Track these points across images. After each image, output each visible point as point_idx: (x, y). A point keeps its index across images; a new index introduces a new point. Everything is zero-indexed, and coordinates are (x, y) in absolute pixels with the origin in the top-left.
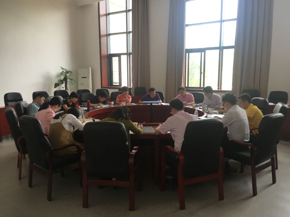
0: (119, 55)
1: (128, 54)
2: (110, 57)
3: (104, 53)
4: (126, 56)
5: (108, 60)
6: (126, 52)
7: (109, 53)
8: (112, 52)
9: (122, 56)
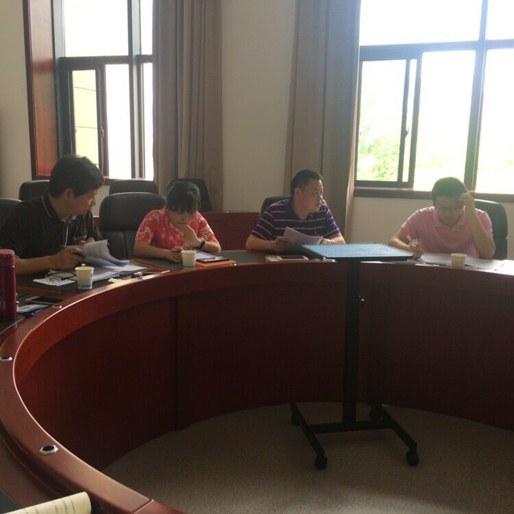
0: (97, 64)
1: (134, 61)
2: (63, 69)
3: (41, 52)
4: (126, 67)
5: (55, 80)
6: (126, 53)
7: (58, 56)
8: (72, 49)
9: (110, 69)
